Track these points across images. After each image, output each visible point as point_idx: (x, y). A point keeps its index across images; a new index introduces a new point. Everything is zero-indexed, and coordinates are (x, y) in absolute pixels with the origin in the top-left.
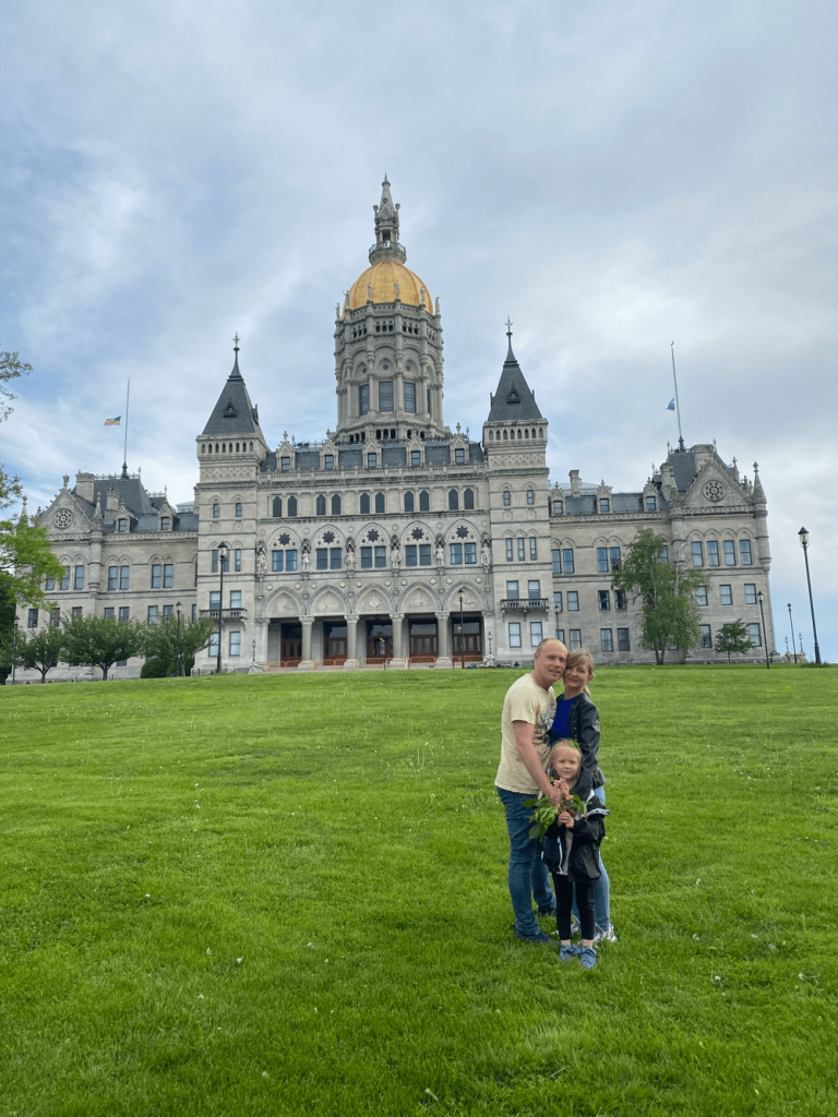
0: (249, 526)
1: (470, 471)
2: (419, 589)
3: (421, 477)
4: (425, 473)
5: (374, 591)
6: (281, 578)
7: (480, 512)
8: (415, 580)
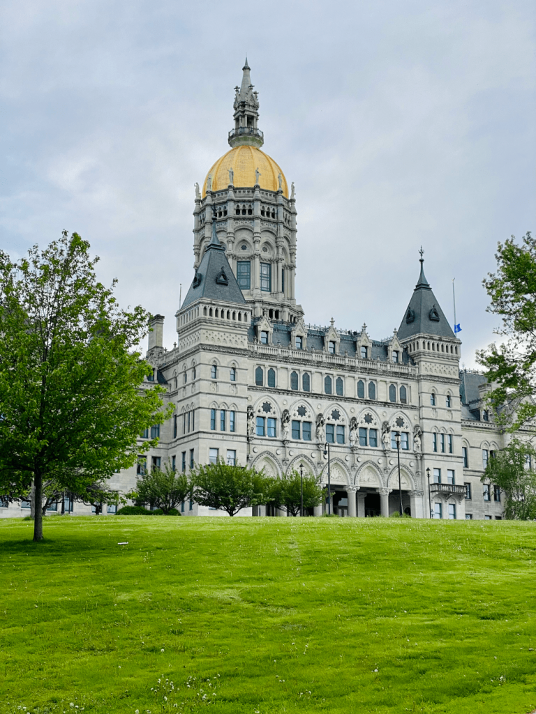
0: (242, 391)
1: (406, 371)
2: (369, 466)
3: (373, 370)
4: (374, 367)
5: (336, 463)
6: (264, 442)
7: (413, 407)
8: (367, 458)
